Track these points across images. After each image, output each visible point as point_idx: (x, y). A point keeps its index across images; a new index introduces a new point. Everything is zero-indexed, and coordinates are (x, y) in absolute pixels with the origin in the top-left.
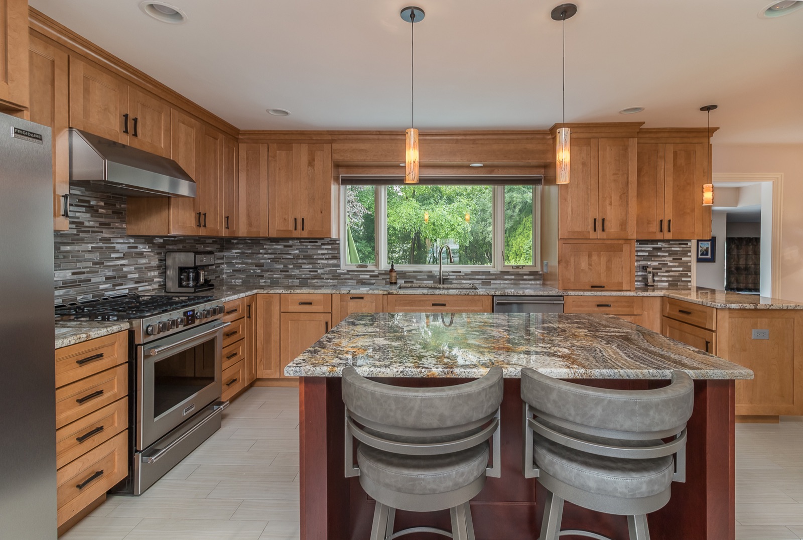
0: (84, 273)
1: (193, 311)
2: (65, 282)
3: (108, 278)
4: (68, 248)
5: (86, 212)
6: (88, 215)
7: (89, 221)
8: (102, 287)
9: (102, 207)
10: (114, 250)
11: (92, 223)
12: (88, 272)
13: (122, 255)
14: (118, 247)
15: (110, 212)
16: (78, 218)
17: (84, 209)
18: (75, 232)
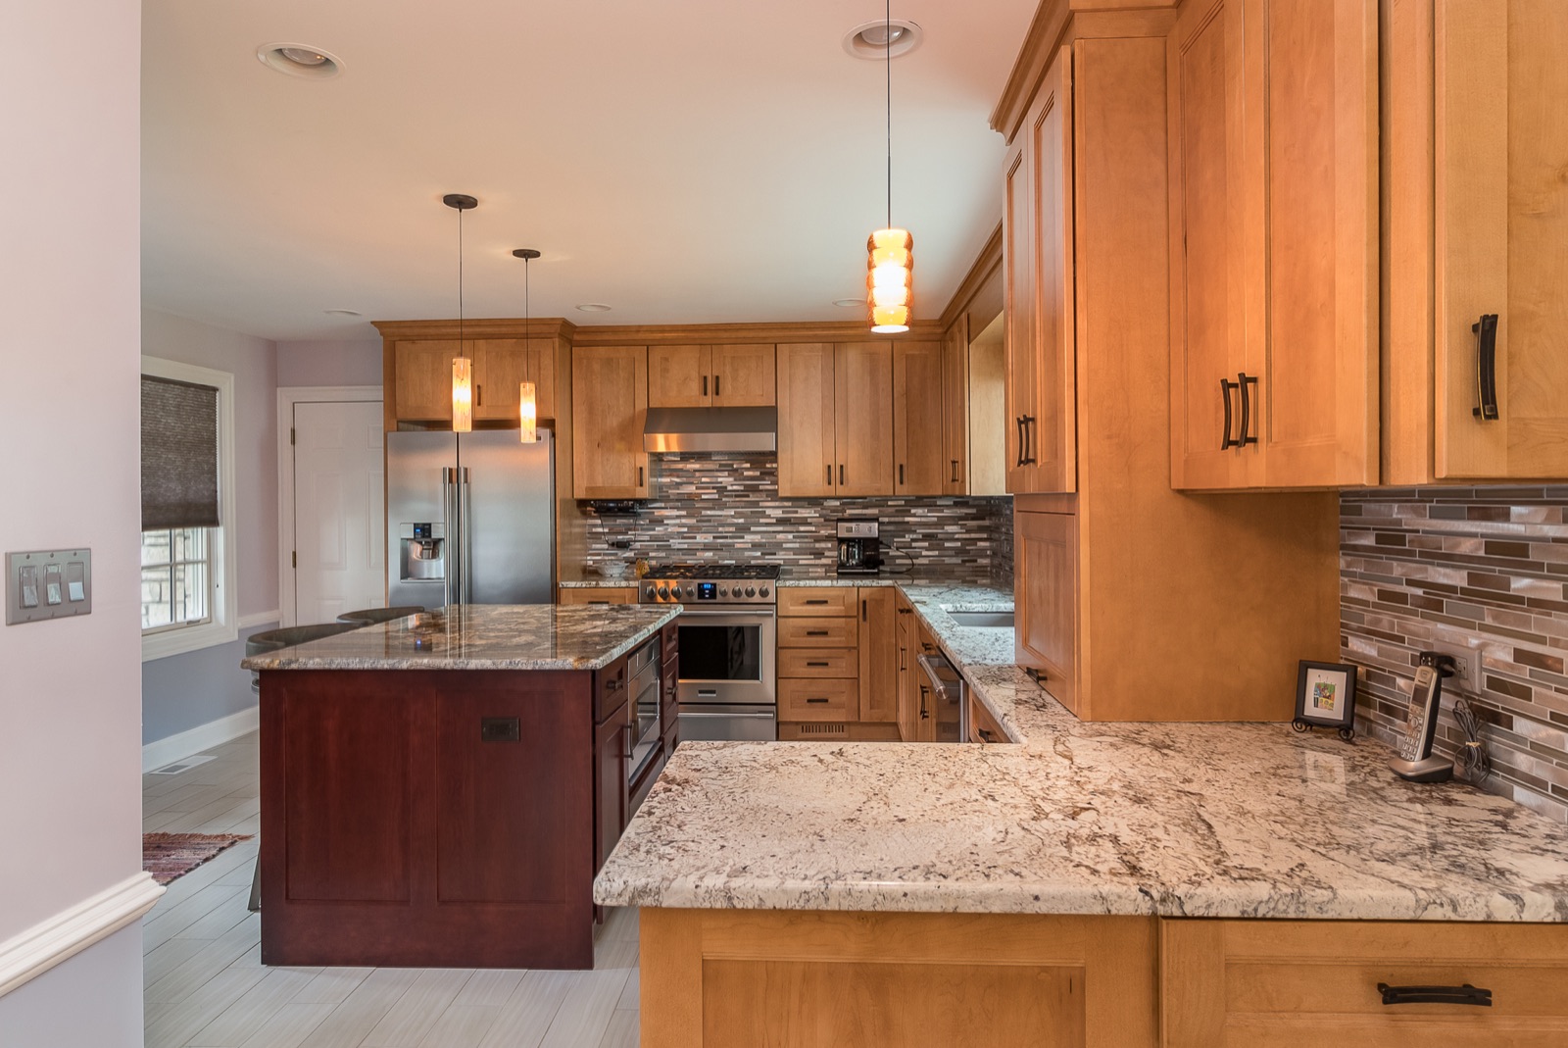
0: (726, 537)
1: (715, 585)
2: (705, 544)
3: (755, 546)
4: (709, 512)
5: (729, 476)
6: (731, 479)
7: (732, 485)
8: (747, 554)
9: (747, 469)
10: (763, 515)
11: (735, 488)
12: (731, 538)
13: (774, 521)
14: (768, 512)
15: (758, 473)
16: (721, 483)
17: (726, 473)
18: (717, 496)
